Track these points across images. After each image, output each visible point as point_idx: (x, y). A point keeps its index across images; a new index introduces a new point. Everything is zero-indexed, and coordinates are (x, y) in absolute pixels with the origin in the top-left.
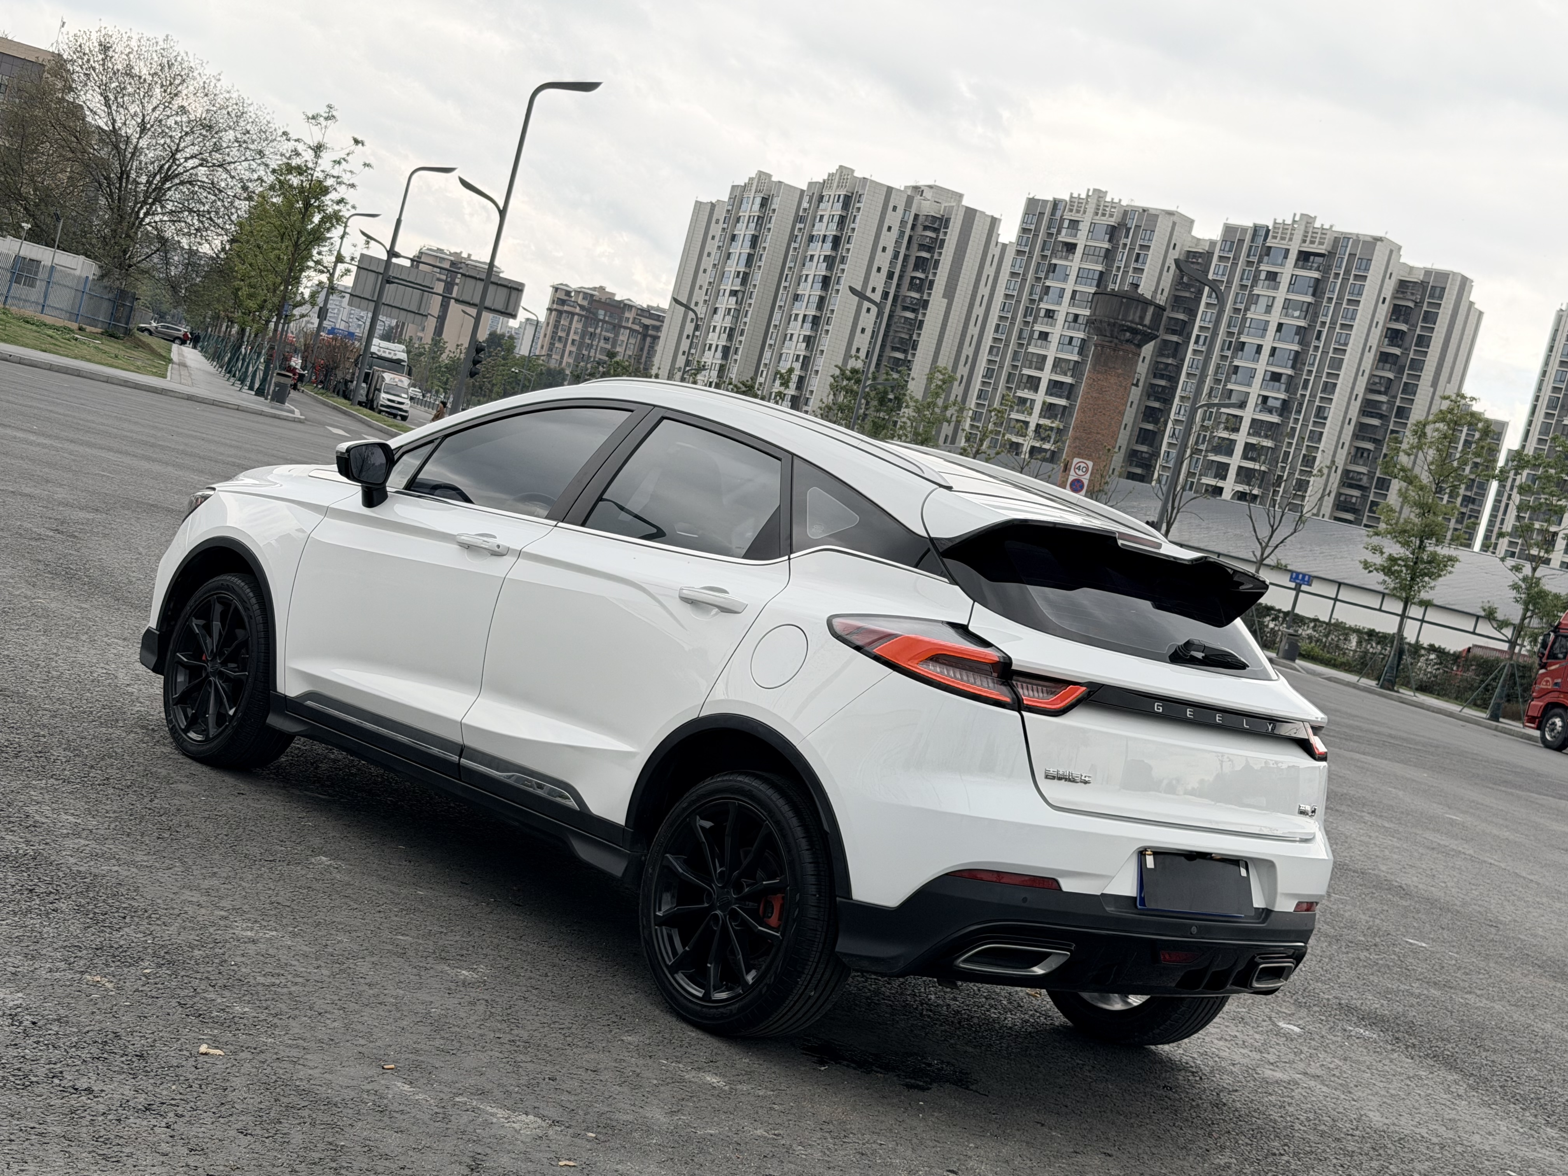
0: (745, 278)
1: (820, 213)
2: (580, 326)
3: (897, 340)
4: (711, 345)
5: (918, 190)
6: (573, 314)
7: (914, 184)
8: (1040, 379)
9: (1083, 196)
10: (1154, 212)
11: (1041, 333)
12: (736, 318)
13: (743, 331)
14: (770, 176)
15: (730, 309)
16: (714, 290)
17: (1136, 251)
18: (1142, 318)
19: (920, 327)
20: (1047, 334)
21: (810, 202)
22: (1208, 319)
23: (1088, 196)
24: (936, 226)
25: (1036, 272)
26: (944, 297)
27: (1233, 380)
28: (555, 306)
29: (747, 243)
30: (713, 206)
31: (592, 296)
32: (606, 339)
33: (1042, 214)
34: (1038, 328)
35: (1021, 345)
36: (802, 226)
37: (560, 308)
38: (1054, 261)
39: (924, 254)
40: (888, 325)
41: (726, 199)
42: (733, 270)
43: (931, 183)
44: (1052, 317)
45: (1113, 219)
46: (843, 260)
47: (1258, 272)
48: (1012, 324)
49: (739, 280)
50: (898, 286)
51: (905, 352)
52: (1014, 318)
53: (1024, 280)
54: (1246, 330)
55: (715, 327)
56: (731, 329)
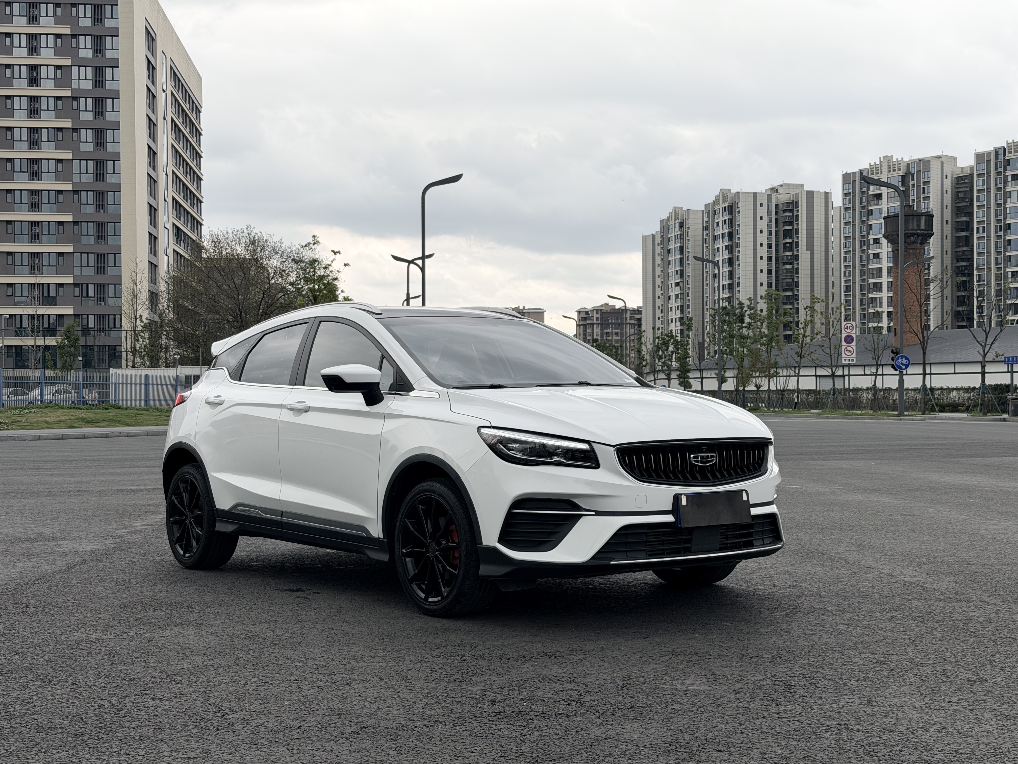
0: (682, 274)
1: (716, 221)
2: (599, 330)
3: (784, 284)
4: (672, 319)
5: (774, 190)
6: (593, 324)
7: (771, 187)
8: (881, 283)
9: (878, 163)
10: (928, 159)
11: (874, 254)
12: (683, 299)
13: (688, 305)
14: (681, 208)
15: (677, 295)
16: (665, 286)
17: (922, 187)
18: (919, 225)
19: (797, 272)
20: (878, 254)
21: (709, 217)
22: (981, 216)
23: (881, 162)
24: (790, 208)
25: (861, 218)
26: (807, 250)
27: (1009, 249)
28: (581, 323)
29: (678, 252)
30: (654, 236)
31: (601, 310)
32: (617, 334)
33: (854, 181)
34: (871, 252)
35: (863, 266)
36: (707, 232)
37: (584, 323)
38: (870, 208)
39: (788, 227)
40: (777, 277)
41: (659, 230)
42: (673, 270)
43: (781, 183)
44: (879, 243)
45: (901, 172)
46: (737, 245)
47: (1006, 177)
48: (854, 254)
49: (679, 275)
50: (777, 251)
51: (792, 290)
52: (854, 250)
53: (854, 225)
54: (1008, 215)
55: (671, 308)
56: (682, 306)
